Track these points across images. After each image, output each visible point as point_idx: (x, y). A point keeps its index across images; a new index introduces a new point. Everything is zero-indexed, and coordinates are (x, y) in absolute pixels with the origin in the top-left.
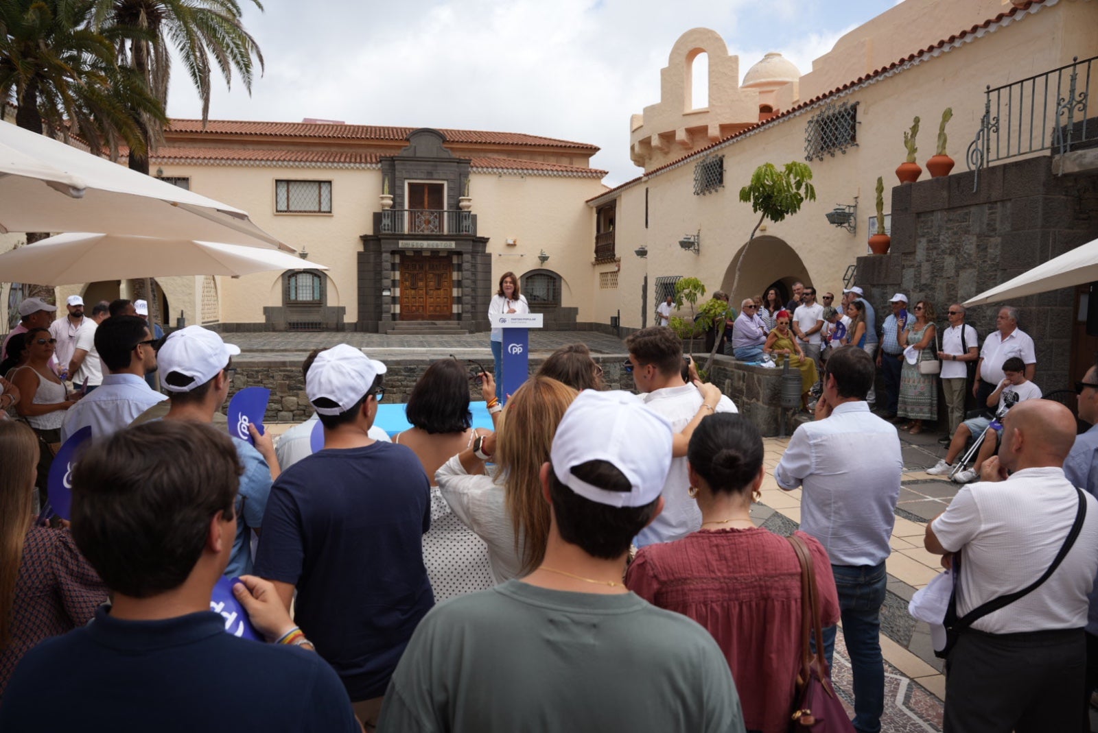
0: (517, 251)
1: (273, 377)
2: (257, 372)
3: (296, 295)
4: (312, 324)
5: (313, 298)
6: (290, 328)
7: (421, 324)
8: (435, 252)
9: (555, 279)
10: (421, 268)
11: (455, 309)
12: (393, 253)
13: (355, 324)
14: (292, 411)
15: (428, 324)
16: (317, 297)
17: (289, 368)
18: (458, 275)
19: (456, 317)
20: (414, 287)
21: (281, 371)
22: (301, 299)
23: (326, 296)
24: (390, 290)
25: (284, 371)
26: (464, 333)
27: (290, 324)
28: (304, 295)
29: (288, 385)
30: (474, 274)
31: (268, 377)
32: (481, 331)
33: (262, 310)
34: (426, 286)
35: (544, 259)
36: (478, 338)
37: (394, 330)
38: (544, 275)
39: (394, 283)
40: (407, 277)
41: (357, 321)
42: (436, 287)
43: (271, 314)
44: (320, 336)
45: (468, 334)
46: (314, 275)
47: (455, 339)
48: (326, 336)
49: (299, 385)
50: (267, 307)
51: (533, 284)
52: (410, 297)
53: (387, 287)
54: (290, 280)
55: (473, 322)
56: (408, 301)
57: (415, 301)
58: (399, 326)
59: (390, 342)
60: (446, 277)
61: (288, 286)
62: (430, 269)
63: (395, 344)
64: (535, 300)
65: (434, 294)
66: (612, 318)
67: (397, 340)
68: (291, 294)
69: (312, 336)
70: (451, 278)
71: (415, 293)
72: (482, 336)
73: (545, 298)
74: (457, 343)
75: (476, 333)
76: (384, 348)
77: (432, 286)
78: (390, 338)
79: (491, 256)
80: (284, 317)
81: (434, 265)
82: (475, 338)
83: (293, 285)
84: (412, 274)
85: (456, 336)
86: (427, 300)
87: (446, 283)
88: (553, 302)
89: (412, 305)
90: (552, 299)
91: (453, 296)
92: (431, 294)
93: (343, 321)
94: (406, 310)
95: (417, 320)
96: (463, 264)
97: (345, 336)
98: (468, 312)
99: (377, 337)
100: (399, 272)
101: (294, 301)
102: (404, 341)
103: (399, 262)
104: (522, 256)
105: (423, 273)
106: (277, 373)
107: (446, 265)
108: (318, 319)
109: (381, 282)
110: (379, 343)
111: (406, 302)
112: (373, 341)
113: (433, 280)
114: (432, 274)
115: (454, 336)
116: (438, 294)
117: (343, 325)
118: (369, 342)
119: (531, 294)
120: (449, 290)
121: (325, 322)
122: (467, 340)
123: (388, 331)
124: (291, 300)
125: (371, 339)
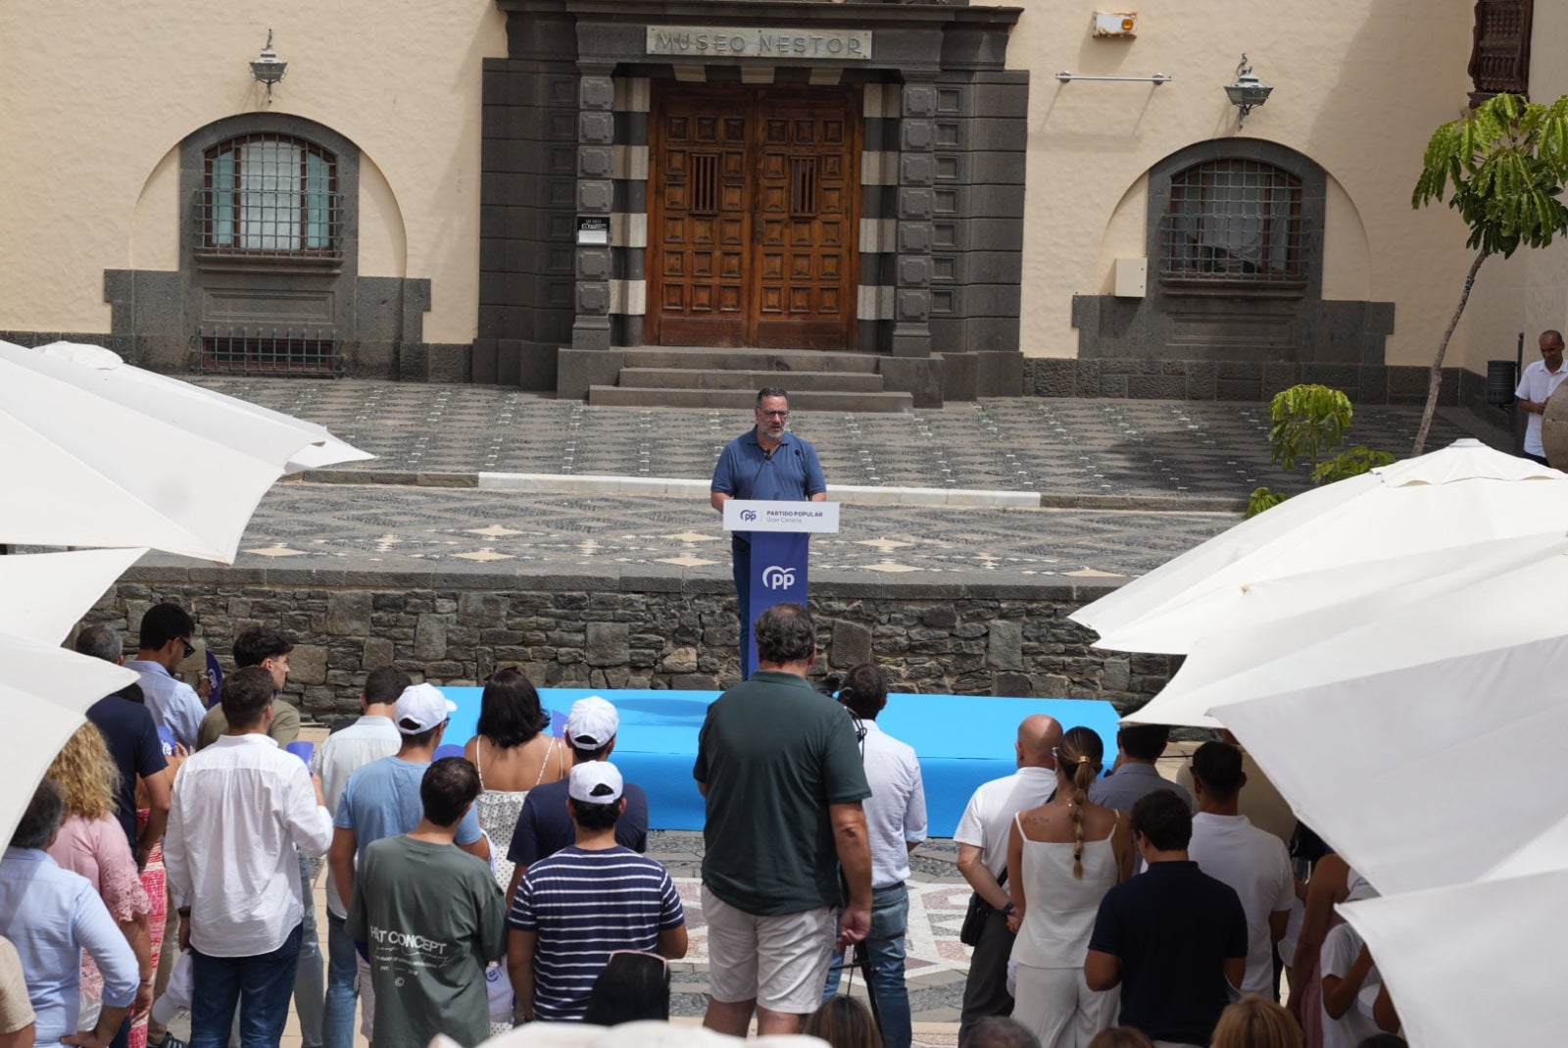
0: (1139, 62)
1: (226, 608)
3: (236, 227)
4: (297, 345)
5: (303, 241)
6: (209, 361)
7: (723, 364)
8: (792, 73)
9: (1296, 179)
10: (736, 132)
11: (868, 304)
12: (623, 73)
13: (468, 350)
15: (755, 363)
16: (317, 236)
17: (266, 588)
18: (883, 167)
19: (869, 338)
20: (705, 206)
21: (245, 593)
22: (253, 243)
23: (355, 233)
24: (606, 223)
25: (255, 594)
26: (894, 406)
27: (208, 342)
28: (269, 229)
30: (949, 159)
31: (214, 608)
33: (100, 281)
34: (755, 208)
35: (1248, 98)
36: (942, 430)
37: (617, 384)
38: (1251, 164)
39: (625, 196)
40: (679, 170)
41: (474, 340)
42: (795, 211)
43: (133, 302)
44: (328, 400)
45: (910, 412)
46: (310, 151)
47: (847, 433)
48: (352, 404)
49: (291, 631)
50: (119, 272)
51: (1203, 203)
52: (689, 250)
53: (598, 210)
54: (215, 162)
55: (937, 356)
56: (678, 267)
57: (706, 267)
58: (637, 366)
59: (589, 447)
60: (835, 174)
61: (205, 189)
62: (770, 137)
63: (606, 456)
64: (1208, 270)
65: (786, 242)
66: (1492, 365)
67: (617, 434)
68: (214, 223)
69: (300, 399)
70: (856, 175)
71: (708, 235)
72: (960, 424)
73: (1251, 260)
74: (840, 456)
75: (945, 403)
76: (560, 473)
77: (777, 206)
78: (596, 421)
79: (1027, 84)
80: (185, 314)
81: (785, 122)
82: (929, 430)
83: (223, 186)
84: (698, 159)
85: (855, 421)
86: (758, 264)
87: (834, 197)
88: (1288, 279)
89: (694, 282)
90: (1281, 267)
91: (862, 250)
92: (772, 240)
93: (420, 339)
94: (670, 304)
95: (711, 344)
96: (905, 120)
97: (426, 405)
98: (925, 318)
99: (547, 416)
100: (646, 149)
101: (226, 248)
102: (644, 440)
103: (647, 110)
104: (1158, 83)
105: (745, 155)
106: (236, 599)
107: (835, 126)
108: (321, 327)
109: (573, 194)
110: (548, 449)
111: (671, 270)
112: (528, 439)
113: (784, 183)
114: (780, 159)
115: (850, 416)
116: (799, 240)
117: (420, 353)
118: (512, 446)
119: (1195, 242)
120: (846, 224)
121: (346, 340)
122: (888, 443)
123: (593, 388)
124: (215, 246)
125: (523, 426)
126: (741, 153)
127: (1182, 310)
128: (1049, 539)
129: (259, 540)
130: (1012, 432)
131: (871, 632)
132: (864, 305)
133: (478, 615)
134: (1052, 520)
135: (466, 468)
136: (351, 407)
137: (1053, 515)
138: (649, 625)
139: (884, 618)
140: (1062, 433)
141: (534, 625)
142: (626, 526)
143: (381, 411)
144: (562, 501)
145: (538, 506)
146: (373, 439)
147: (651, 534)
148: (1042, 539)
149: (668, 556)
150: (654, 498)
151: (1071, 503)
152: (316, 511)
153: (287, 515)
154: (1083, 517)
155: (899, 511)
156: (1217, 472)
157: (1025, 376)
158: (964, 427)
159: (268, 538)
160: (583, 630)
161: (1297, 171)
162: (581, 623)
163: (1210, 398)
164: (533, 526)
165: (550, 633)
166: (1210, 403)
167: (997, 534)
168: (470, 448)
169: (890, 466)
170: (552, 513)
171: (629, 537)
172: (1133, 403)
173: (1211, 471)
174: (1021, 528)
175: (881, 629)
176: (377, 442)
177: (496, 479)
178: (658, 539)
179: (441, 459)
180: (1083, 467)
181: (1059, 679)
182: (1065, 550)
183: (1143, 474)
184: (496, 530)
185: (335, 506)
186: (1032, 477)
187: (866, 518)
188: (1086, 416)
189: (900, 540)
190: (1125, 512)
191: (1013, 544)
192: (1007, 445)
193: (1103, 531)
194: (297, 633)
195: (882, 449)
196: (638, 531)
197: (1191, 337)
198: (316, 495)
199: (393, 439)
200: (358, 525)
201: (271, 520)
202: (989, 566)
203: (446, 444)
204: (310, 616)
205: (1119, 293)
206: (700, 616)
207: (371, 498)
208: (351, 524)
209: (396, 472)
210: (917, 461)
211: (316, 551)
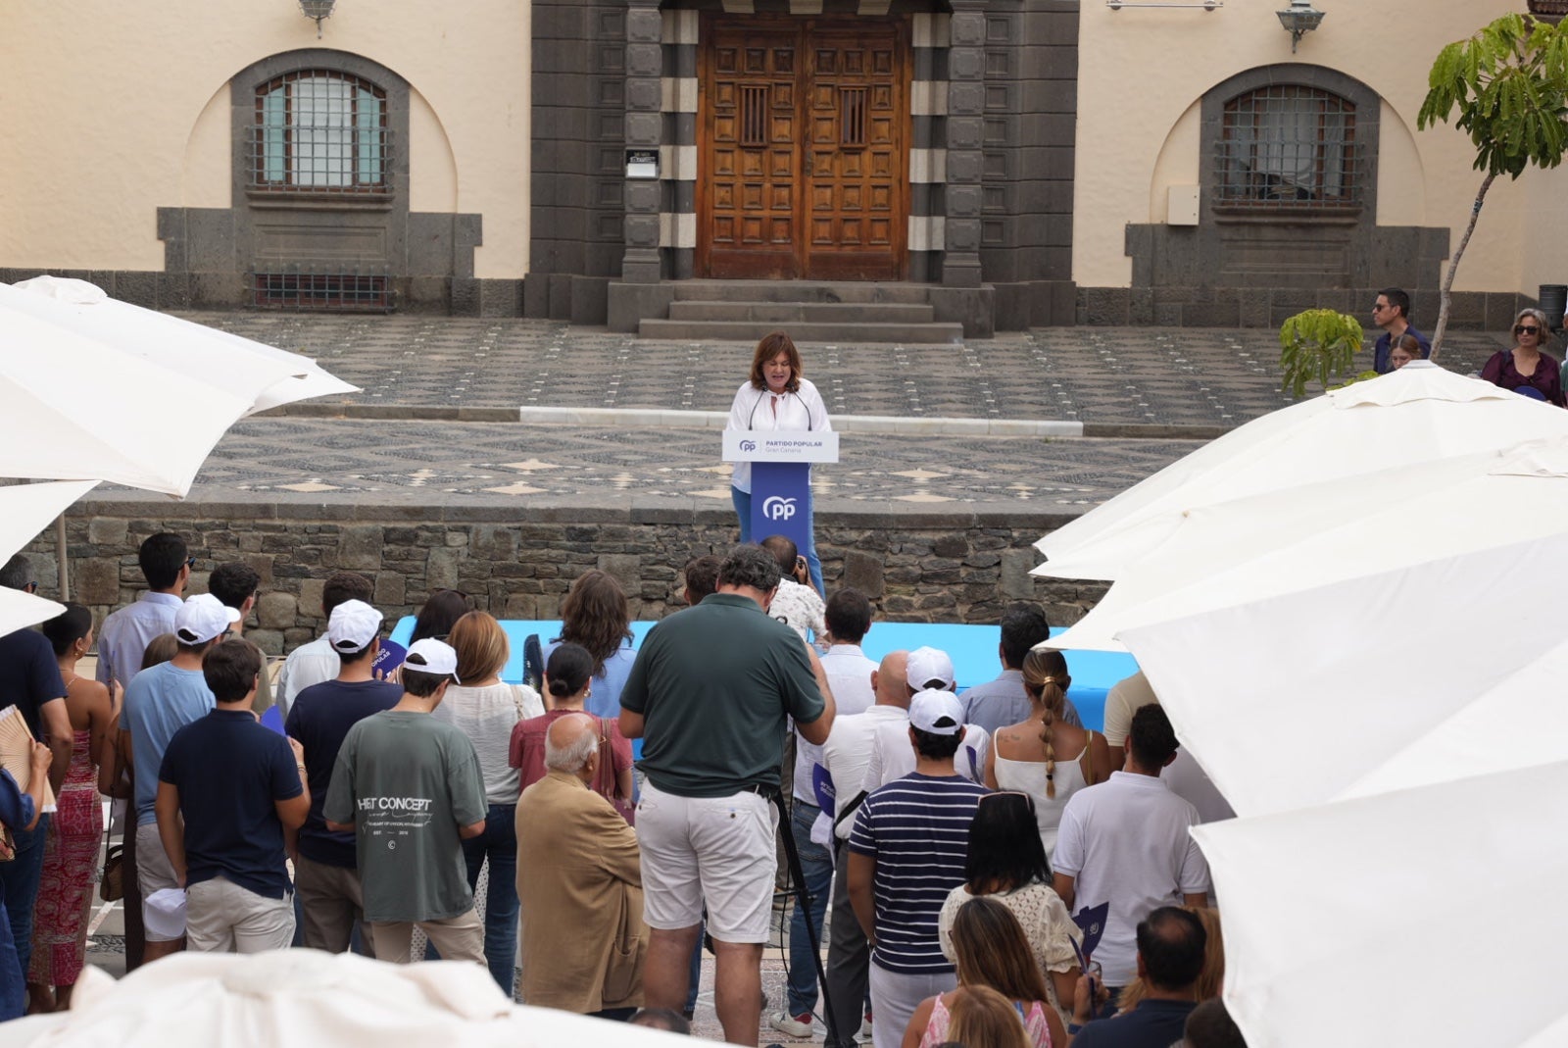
1: (237, 543)
2: (200, 528)
3: (288, 163)
4: (349, 281)
5: (355, 178)
6: (261, 298)
7: (774, 296)
9: (1350, 105)
10: (785, 63)
11: (920, 234)
13: (521, 285)
14: (283, 630)
15: (806, 295)
16: (370, 172)
17: (277, 522)
18: (932, 97)
19: (920, 268)
20: (755, 141)
21: (257, 528)
22: (306, 180)
23: (406, 169)
24: (655, 156)
26: (945, 337)
27: (261, 279)
28: (320, 165)
29: (275, 564)
31: (224, 540)
32: (1021, 328)
33: (153, 219)
34: (805, 139)
35: (1300, 24)
36: (991, 361)
37: (667, 317)
38: (1305, 89)
39: (674, 127)
40: (728, 101)
41: (526, 275)
42: (845, 142)
43: (186, 239)
44: (379, 336)
45: (960, 342)
46: (360, 87)
47: (895, 365)
48: (401, 339)
49: (302, 565)
50: (172, 210)
51: (1256, 130)
52: (739, 182)
53: (647, 142)
54: (266, 99)
55: (988, 287)
56: (728, 199)
57: (756, 199)
58: (687, 299)
59: (636, 381)
60: (885, 104)
61: (255, 126)
62: (820, 68)
63: (650, 389)
64: (1261, 197)
65: (836, 173)
66: (1543, 289)
67: (664, 368)
68: (266, 160)
69: (350, 335)
70: (905, 106)
71: (758, 167)
72: (1011, 354)
73: (1306, 187)
74: (884, 387)
75: (995, 334)
76: (602, 406)
77: (826, 137)
78: (645, 355)
79: (1078, 12)
80: (238, 251)
81: (834, 53)
82: (978, 360)
83: (274, 123)
84: (747, 90)
85: (904, 352)
86: (808, 196)
87: (884, 127)
88: (1341, 205)
89: (745, 214)
90: (1335, 192)
91: (912, 180)
92: (821, 171)
93: (472, 274)
94: (721, 237)
95: (762, 277)
96: (954, 49)
97: (476, 341)
98: (976, 248)
99: (596, 350)
100: (695, 81)
101: (278, 186)
102: (689, 373)
103: (696, 42)
104: (1210, 9)
105: (794, 86)
106: (248, 534)
107: (884, 56)
108: (373, 263)
109: (622, 128)
110: (592, 383)
111: (721, 203)
112: (574, 373)
113: (833, 114)
114: (829, 89)
115: (900, 347)
116: (849, 171)
117: (472, 289)
118: (557, 380)
119: (1248, 169)
120: (896, 155)
121: (398, 276)
122: (935, 374)
123: (643, 321)
124: (266, 183)
125: (570, 360)
126: (790, 85)
127: (1235, 237)
128: (1088, 468)
129: (294, 475)
130: (1061, 361)
131: (882, 562)
132: (915, 236)
133: (488, 548)
134: (1092, 450)
135: (508, 402)
136: (400, 343)
137: (1094, 445)
138: (660, 557)
139: (896, 548)
140: (1111, 363)
141: (545, 557)
142: (663, 459)
143: (430, 346)
144: (602, 435)
145: (577, 440)
146: (419, 374)
147: (688, 467)
148: (1079, 469)
149: (701, 489)
150: (694, 432)
151: (1115, 432)
152: (355, 446)
153: (325, 451)
154: (1125, 446)
155: (940, 442)
156: (1263, 399)
157: (1077, 305)
158: (1014, 358)
159: (303, 474)
160: (594, 562)
161: (1350, 96)
162: (592, 555)
163: (1264, 326)
164: (570, 460)
165: (561, 566)
166: (1265, 331)
167: (1034, 464)
168: (515, 383)
169: (934, 397)
170: (590, 447)
171: (665, 470)
172: (1186, 332)
173: (1258, 399)
174: (1059, 458)
175: (892, 559)
176: (423, 377)
177: (538, 413)
178: (694, 472)
179: (484, 394)
180: (1128, 396)
181: (1071, 608)
182: (1102, 479)
183: (1188, 402)
184: (533, 464)
185: (375, 441)
186: (1075, 407)
187: (905, 449)
188: (1137, 345)
189: (937, 471)
190: (1167, 441)
191: (1050, 473)
192: (1054, 374)
193: (1143, 460)
194: (309, 568)
195: (928, 380)
196: (675, 464)
197: (1245, 265)
198: (357, 431)
199: (438, 374)
200: (395, 459)
201: (308, 456)
202: (1024, 495)
203: (492, 378)
204: (320, 551)
205: (1172, 222)
206: (711, 548)
207: (411, 433)
208: (387, 459)
209: (438, 407)
210: (962, 392)
211: (350, 486)
